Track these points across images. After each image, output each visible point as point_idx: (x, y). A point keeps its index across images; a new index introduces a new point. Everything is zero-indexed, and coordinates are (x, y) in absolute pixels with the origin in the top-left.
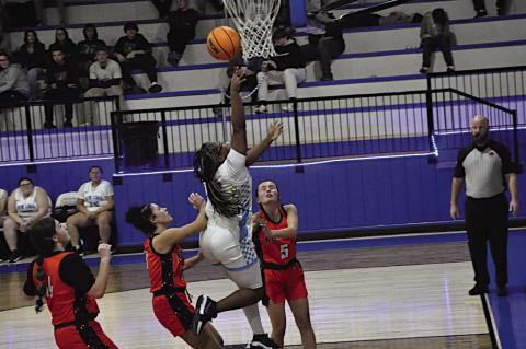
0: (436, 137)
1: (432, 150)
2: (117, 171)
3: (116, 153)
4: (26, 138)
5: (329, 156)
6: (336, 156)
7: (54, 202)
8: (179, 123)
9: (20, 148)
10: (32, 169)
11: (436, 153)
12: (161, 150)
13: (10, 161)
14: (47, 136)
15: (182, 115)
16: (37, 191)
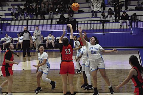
0: (132, 29)
1: (131, 31)
2: (68, 33)
3: (68, 29)
4: (51, 26)
5: (110, 32)
6: (111, 32)
7: (56, 38)
8: (80, 24)
9: (50, 28)
10: (52, 32)
11: (132, 32)
12: (76, 29)
13: (48, 30)
14: (58, 25)
15: (81, 22)
16: (52, 36)
